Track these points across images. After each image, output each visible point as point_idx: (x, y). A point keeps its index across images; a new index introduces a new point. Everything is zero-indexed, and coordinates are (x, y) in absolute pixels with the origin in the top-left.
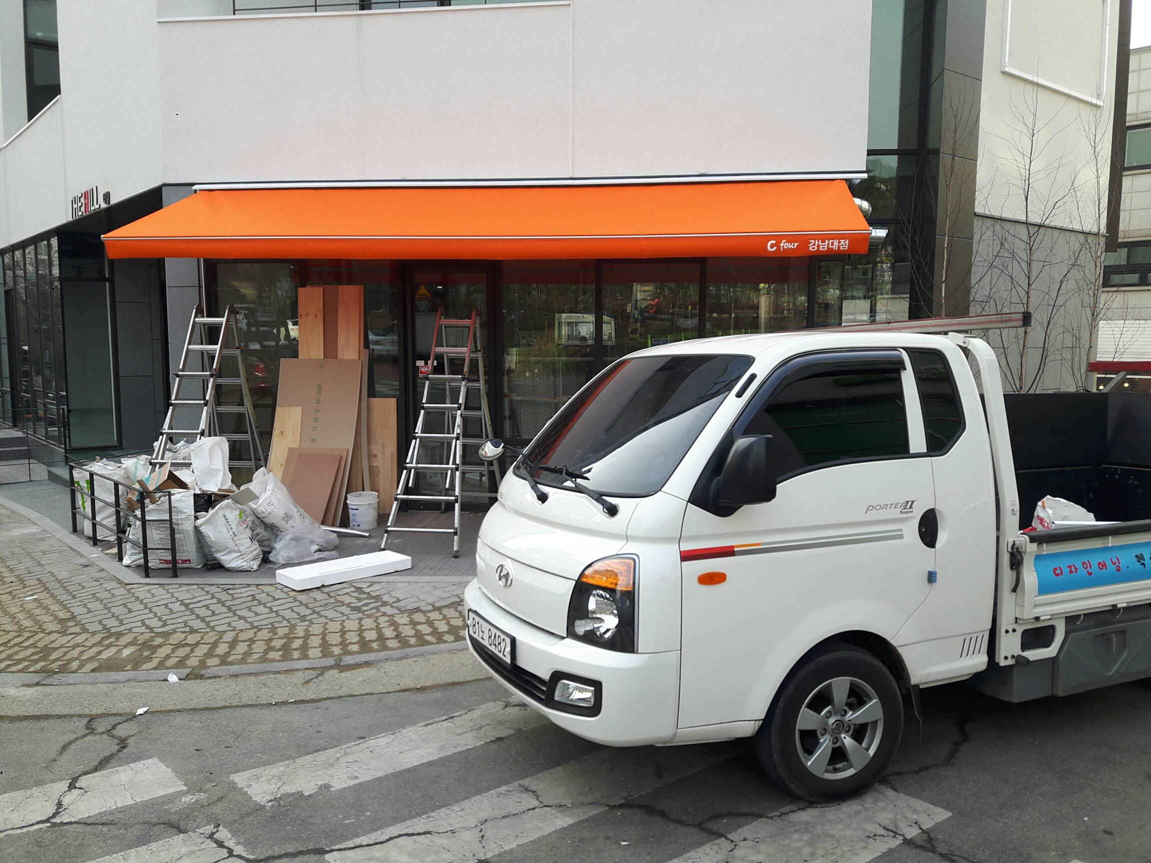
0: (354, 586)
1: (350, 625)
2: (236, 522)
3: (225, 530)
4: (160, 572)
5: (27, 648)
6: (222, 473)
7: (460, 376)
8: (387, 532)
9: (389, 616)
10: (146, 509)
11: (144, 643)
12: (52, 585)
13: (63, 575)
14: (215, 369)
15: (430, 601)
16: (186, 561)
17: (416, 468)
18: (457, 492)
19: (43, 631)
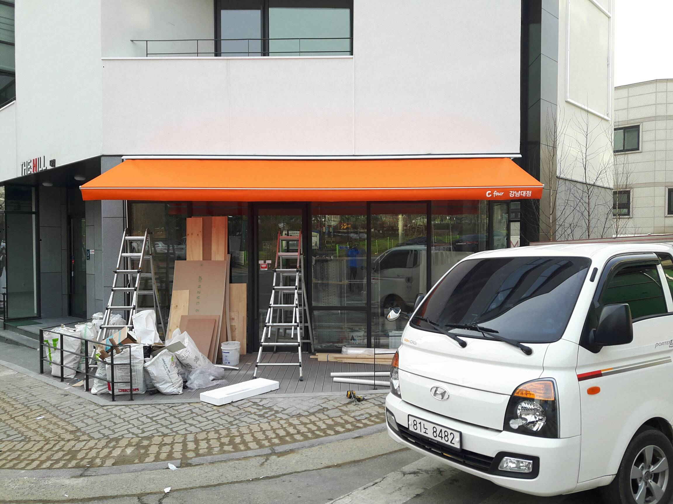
0: (251, 402)
1: (265, 426)
2: (170, 363)
3: (163, 368)
4: (122, 397)
5: (57, 451)
6: (154, 332)
7: (296, 270)
8: (257, 366)
9: (285, 420)
10: (114, 357)
11: (137, 444)
12: (51, 409)
13: (54, 402)
14: (140, 268)
15: (305, 408)
16: (136, 389)
17: (272, 326)
18: (299, 340)
19: (63, 439)
